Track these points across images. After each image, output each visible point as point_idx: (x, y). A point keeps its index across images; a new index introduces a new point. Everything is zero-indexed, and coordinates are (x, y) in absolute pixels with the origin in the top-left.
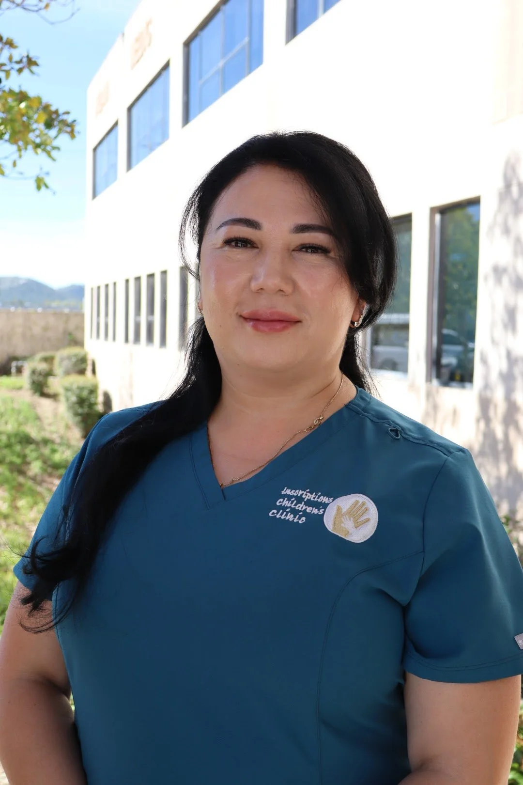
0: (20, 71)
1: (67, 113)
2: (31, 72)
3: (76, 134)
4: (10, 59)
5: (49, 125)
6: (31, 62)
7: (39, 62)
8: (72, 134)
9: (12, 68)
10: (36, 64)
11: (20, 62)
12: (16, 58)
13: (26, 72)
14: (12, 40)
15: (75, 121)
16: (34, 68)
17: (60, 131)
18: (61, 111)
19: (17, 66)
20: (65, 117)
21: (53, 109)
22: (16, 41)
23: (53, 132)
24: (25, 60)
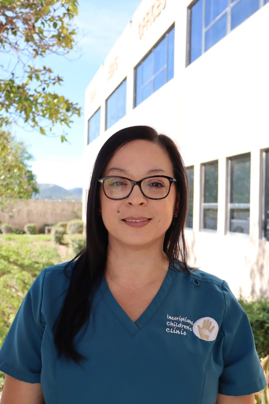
0: (54, 83)
1: (77, 104)
2: (60, 84)
3: (81, 114)
4: (50, 78)
5: (68, 110)
6: (59, 79)
7: (63, 79)
8: (79, 114)
9: (50, 82)
10: (62, 80)
11: (54, 79)
12: (52, 77)
13: (57, 84)
14: (50, 69)
15: (80, 108)
16: (61, 82)
17: (73, 113)
18: (74, 103)
19: (53, 82)
20: (76, 106)
21: (70, 102)
22: (52, 69)
23: (69, 114)
24: (57, 78)
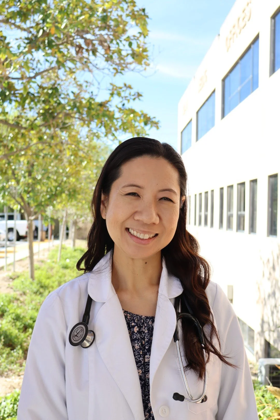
0: (134, 99)
1: (154, 118)
2: (139, 99)
3: (159, 127)
4: (130, 94)
5: (146, 124)
6: (139, 95)
7: (142, 94)
8: (158, 128)
9: (131, 98)
10: (141, 95)
11: (134, 95)
12: (132, 93)
13: (137, 99)
14: (130, 85)
15: (159, 121)
16: (140, 98)
17: (151, 126)
18: (151, 117)
19: (133, 97)
20: (154, 120)
21: (148, 116)
22: (132, 86)
23: (148, 126)
24: (137, 94)
